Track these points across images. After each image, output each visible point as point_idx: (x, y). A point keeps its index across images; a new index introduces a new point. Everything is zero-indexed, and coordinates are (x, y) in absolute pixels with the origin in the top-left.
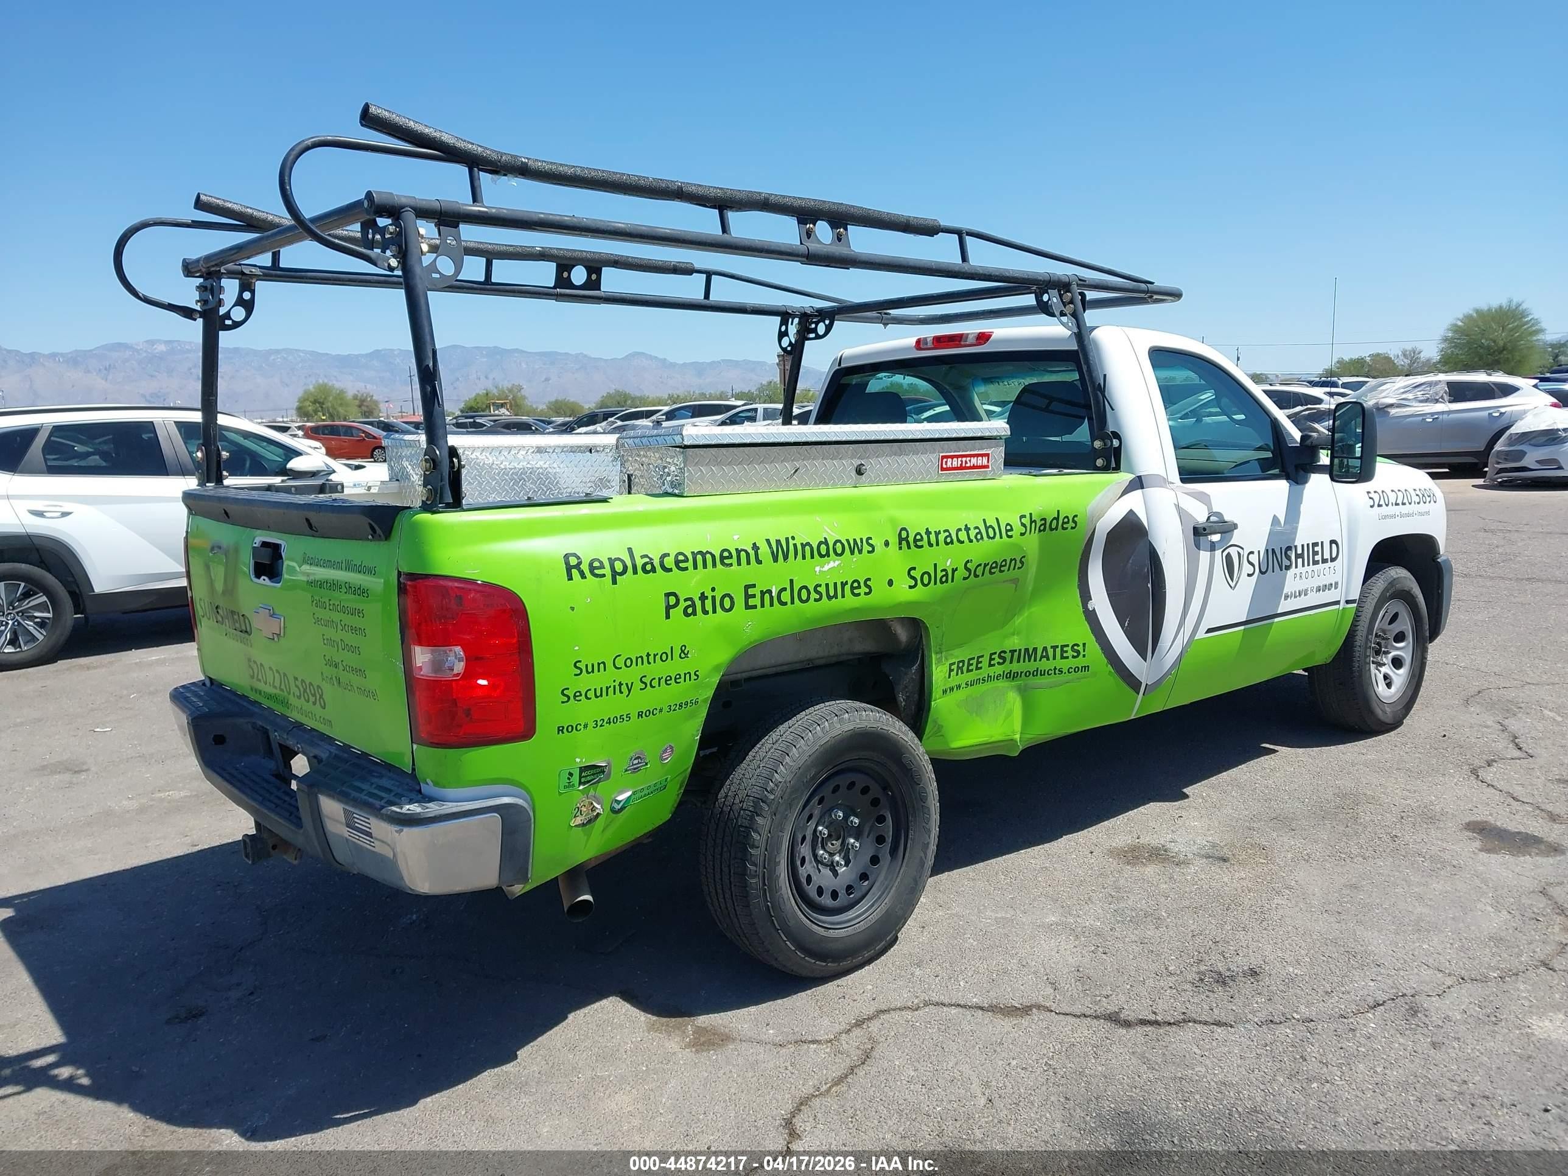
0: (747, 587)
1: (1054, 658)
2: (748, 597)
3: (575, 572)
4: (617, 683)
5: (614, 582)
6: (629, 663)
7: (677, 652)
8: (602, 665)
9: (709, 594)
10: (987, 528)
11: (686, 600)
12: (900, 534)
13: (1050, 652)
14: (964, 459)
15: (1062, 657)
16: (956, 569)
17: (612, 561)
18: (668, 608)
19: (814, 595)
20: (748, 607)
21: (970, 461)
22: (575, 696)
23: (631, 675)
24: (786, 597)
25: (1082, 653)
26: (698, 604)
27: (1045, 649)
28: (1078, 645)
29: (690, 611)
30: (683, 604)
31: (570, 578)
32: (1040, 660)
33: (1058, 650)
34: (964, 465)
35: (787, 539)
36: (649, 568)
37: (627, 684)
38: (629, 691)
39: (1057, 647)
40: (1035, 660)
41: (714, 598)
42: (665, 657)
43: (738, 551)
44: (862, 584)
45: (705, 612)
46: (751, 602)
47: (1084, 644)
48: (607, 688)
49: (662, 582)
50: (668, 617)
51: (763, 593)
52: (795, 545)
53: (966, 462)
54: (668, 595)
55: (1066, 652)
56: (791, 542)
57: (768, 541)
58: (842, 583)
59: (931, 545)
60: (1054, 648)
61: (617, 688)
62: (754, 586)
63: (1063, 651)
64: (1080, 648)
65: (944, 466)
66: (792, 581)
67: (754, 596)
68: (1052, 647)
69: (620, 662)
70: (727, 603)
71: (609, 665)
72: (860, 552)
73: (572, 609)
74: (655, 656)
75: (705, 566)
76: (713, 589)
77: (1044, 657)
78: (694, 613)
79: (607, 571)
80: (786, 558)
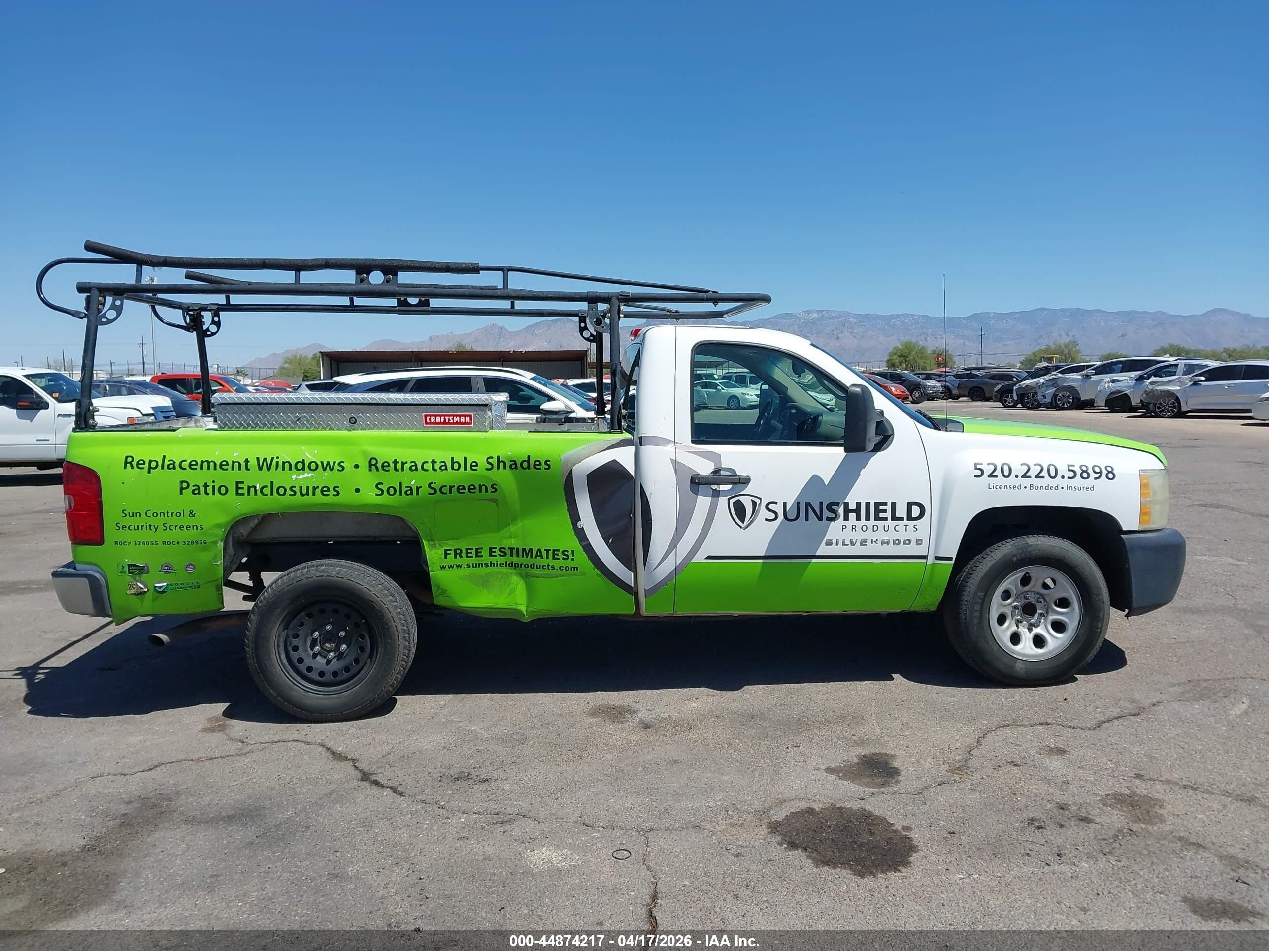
0: (237, 483)
1: (547, 558)
2: (238, 488)
3: (128, 465)
4: (148, 525)
5: (149, 472)
6: (155, 515)
7: (187, 513)
8: (138, 514)
9: (210, 484)
10: (453, 463)
11: (194, 486)
12: (370, 461)
13: (544, 553)
14: (447, 418)
15: (554, 558)
16: (421, 487)
17: (150, 461)
18: (182, 489)
19: (289, 492)
20: (237, 493)
21: (453, 419)
22: (123, 528)
23: (158, 521)
24: (267, 491)
25: (571, 557)
26: (202, 489)
27: (539, 550)
28: (568, 551)
29: (197, 491)
30: (191, 488)
31: (125, 468)
32: (536, 558)
33: (551, 553)
34: (447, 421)
35: (273, 458)
36: (172, 466)
37: (154, 526)
38: (156, 530)
39: (550, 550)
40: (532, 557)
41: (214, 487)
42: (178, 515)
43: (233, 462)
44: (331, 489)
45: (207, 494)
46: (240, 491)
47: (573, 552)
48: (142, 526)
49: (178, 475)
50: (181, 493)
51: (249, 488)
52: (277, 462)
53: (449, 420)
54: (182, 482)
55: (558, 555)
56: (275, 460)
57: (258, 459)
58: (314, 487)
59: (396, 469)
60: (548, 551)
61: (148, 527)
62: (243, 483)
63: (554, 554)
64: (570, 554)
65: (428, 421)
66: (272, 483)
67: (242, 488)
68: (545, 550)
69: (150, 514)
70: (223, 490)
71: (143, 515)
72: (331, 469)
73: (123, 483)
74: (172, 513)
75: (209, 468)
76: (214, 482)
77: (539, 556)
78: (199, 493)
79: (146, 466)
80: (269, 468)
